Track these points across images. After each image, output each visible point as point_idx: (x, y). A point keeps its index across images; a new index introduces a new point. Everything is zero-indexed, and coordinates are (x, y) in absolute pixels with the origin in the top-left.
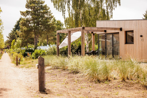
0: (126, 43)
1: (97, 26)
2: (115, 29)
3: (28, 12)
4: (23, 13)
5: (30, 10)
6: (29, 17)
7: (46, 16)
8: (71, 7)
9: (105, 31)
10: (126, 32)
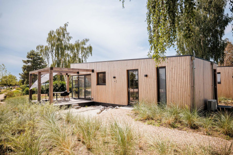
0: (98, 84)
1: (72, 67)
2: (87, 70)
3: (28, 61)
4: (25, 62)
5: (30, 59)
6: (29, 64)
7: (42, 64)
8: (54, 55)
9: (78, 73)
10: (98, 74)
